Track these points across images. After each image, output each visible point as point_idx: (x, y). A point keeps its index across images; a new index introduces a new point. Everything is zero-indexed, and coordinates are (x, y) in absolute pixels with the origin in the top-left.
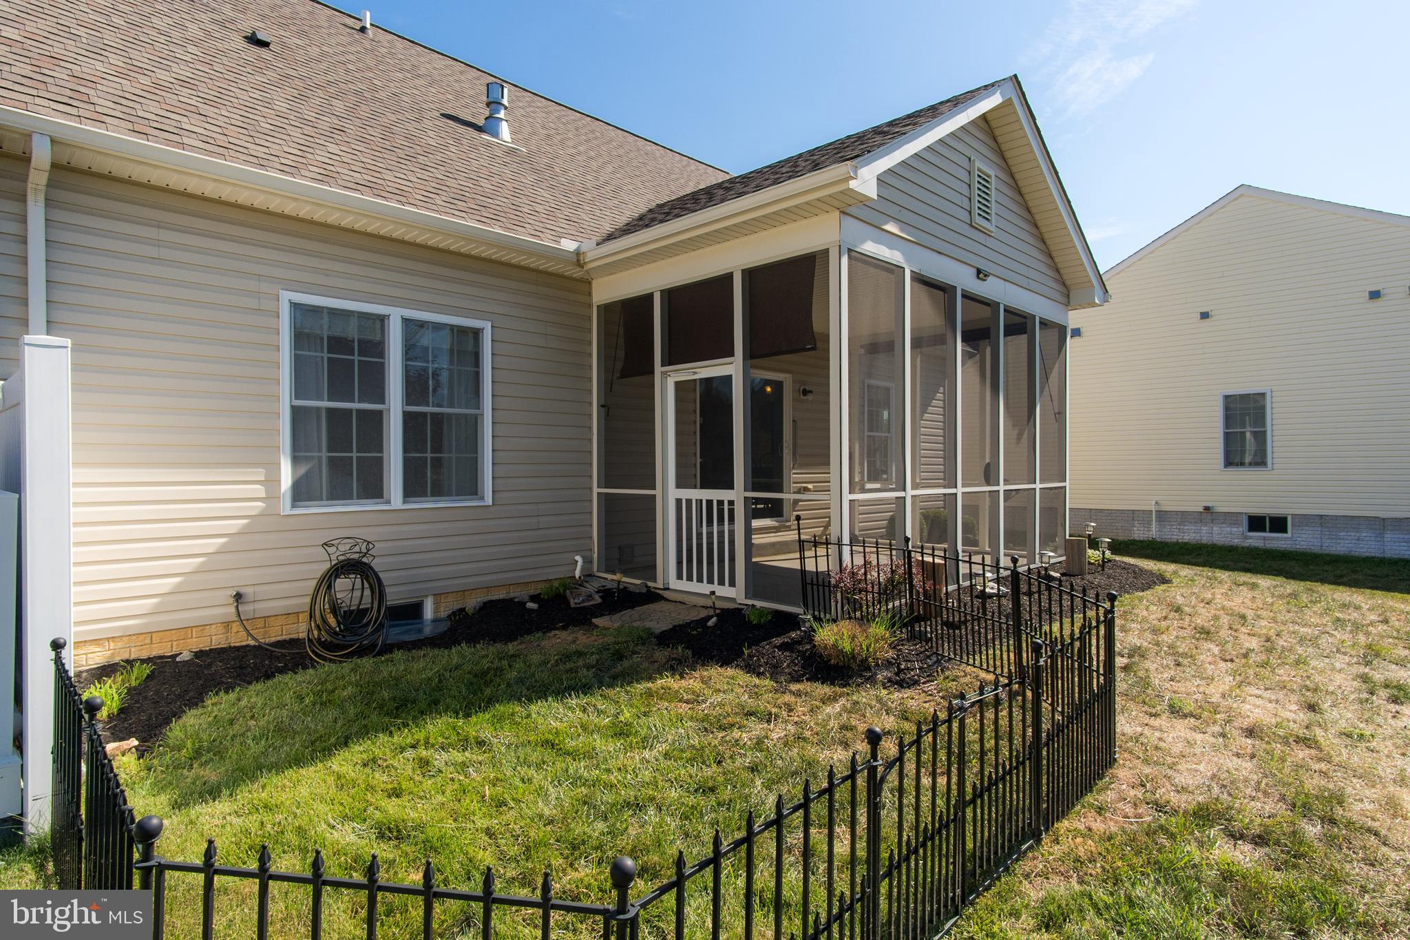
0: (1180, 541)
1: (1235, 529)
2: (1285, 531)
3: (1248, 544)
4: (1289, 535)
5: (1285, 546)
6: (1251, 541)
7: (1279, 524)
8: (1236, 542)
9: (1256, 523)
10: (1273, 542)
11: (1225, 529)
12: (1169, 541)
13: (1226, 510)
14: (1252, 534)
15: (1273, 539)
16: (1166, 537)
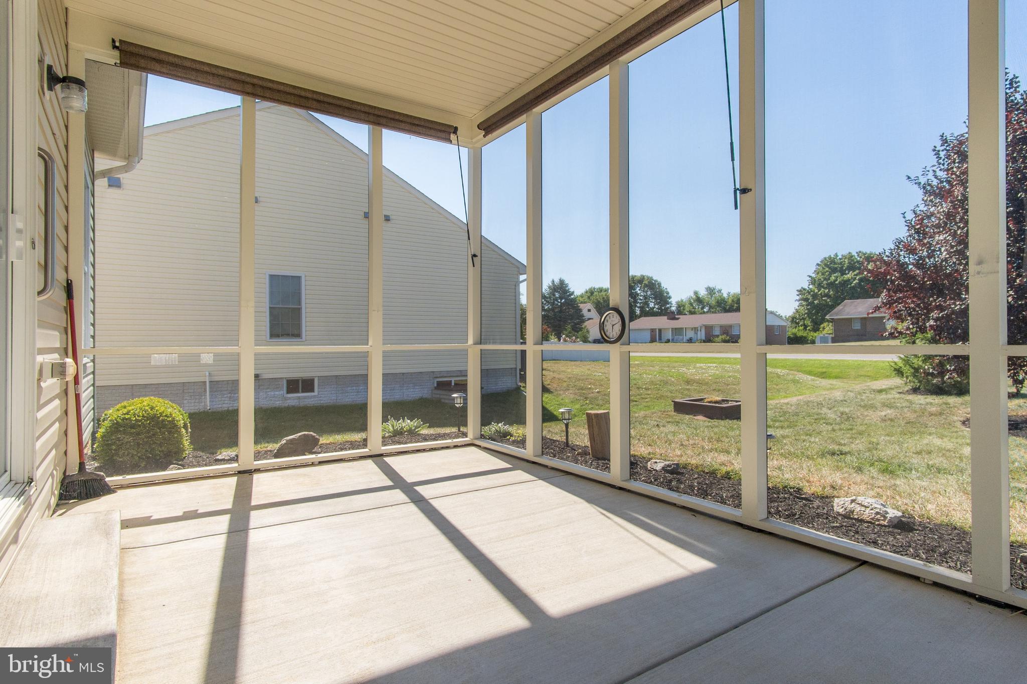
0: (230, 408)
1: (277, 393)
2: (312, 390)
3: (287, 405)
4: (316, 393)
5: (313, 403)
6: (288, 401)
7: (307, 385)
8: (278, 403)
9: (293, 385)
10: (306, 400)
11: (269, 393)
12: (220, 409)
13: (271, 376)
14: (290, 395)
15: (305, 398)
16: (217, 406)
